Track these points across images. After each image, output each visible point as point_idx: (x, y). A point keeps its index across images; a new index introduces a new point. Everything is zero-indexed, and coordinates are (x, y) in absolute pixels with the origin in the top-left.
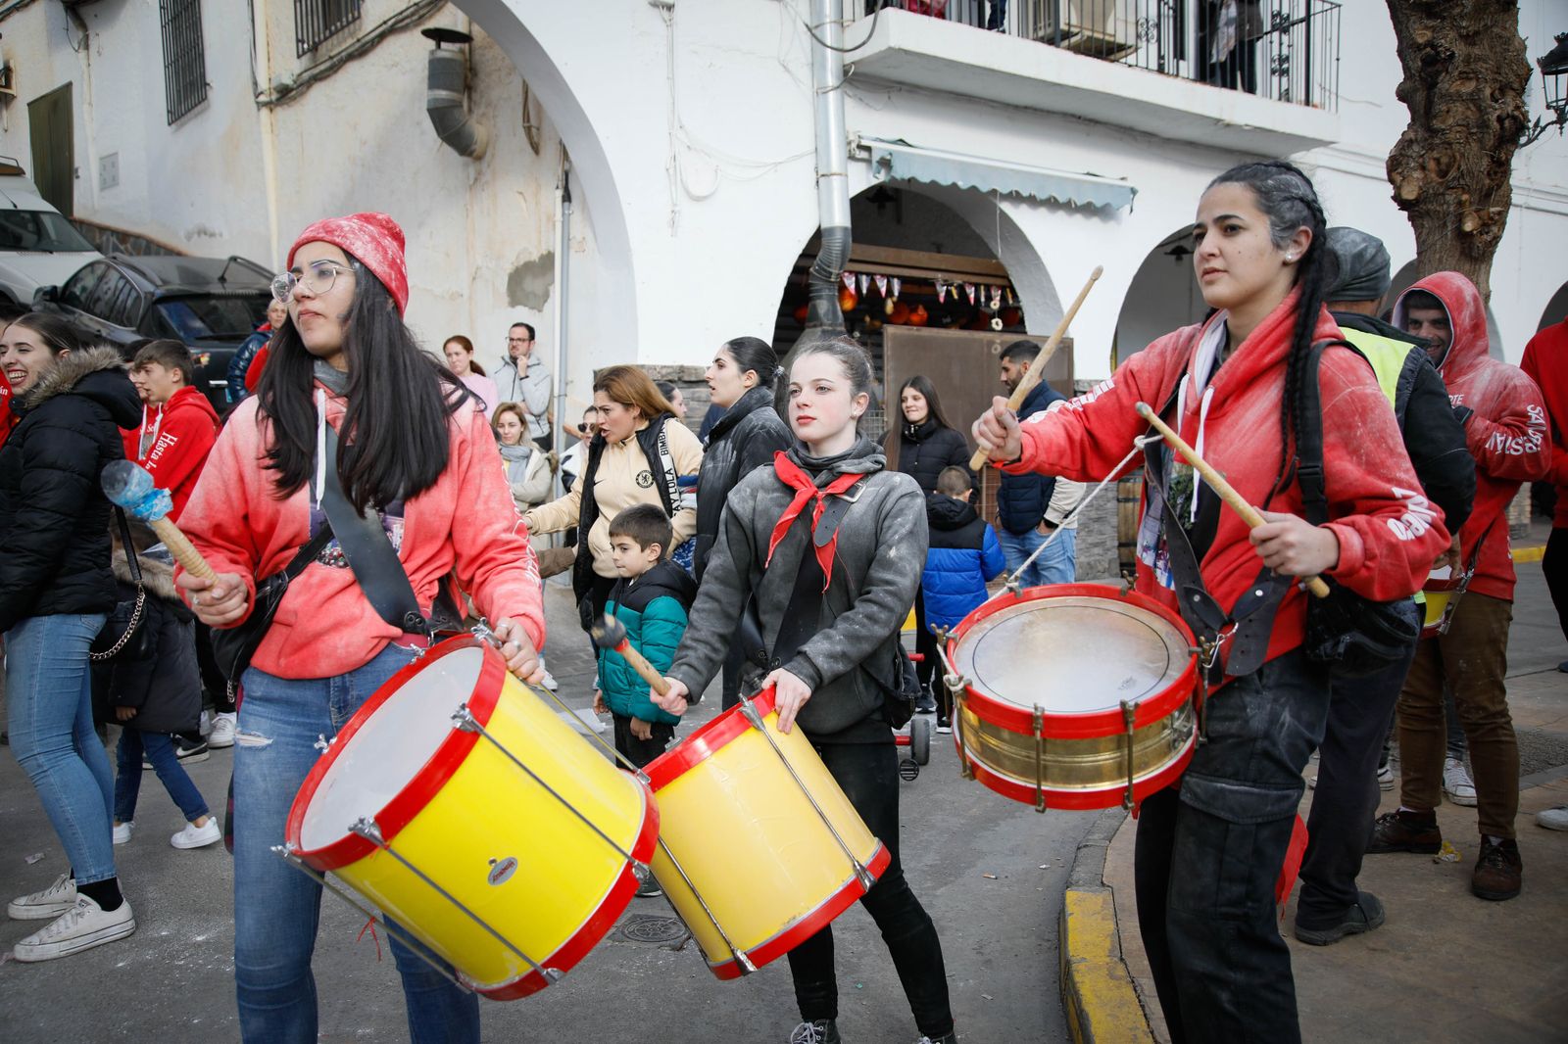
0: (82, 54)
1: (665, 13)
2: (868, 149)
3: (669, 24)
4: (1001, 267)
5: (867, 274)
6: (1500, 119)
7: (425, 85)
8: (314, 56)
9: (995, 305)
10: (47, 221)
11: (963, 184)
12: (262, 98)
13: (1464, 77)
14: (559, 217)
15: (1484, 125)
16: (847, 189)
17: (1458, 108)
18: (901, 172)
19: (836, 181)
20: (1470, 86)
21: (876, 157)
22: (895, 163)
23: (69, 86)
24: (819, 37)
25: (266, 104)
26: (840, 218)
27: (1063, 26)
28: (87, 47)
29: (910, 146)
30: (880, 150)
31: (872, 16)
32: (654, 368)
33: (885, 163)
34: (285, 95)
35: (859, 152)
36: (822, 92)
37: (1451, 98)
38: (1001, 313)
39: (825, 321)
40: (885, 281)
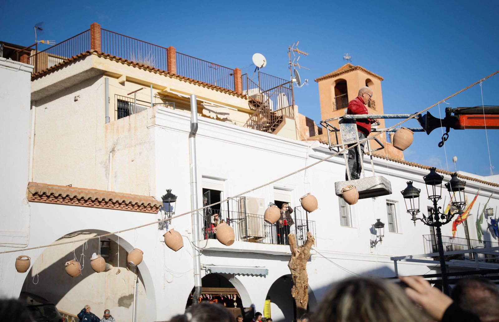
2: (205, 267)
4: (236, 290)
5: (204, 294)
6: (304, 286)
9: (235, 299)
11: (227, 273)
13: (299, 279)
15: (302, 287)
16: (200, 276)
17: (299, 284)
18: (213, 272)
19: (198, 276)
20: (300, 281)
21: (207, 269)
22: (212, 270)
24: (195, 244)
26: (199, 284)
27: (248, 235)
29: (215, 265)
30: (208, 267)
31: (206, 240)
33: (209, 270)
35: (203, 268)
36: (195, 255)
37: (298, 282)
38: (236, 301)
40: (209, 296)
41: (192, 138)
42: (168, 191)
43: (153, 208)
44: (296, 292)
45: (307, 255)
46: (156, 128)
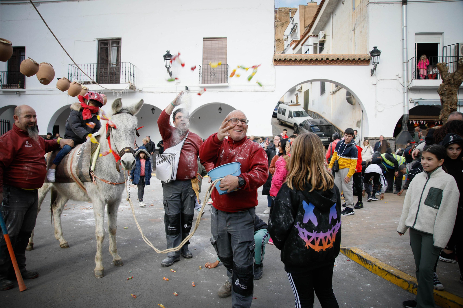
0: (311, 84)
1: (375, 85)
3: (376, 87)
5: (418, 120)
7: (346, 95)
8: (337, 88)
10: (303, 112)
11: (435, 105)
12: (331, 93)
14: (361, 114)
16: (408, 108)
18: (421, 104)
19: (406, 107)
21: (415, 102)
22: (419, 103)
23: (309, 89)
24: (403, 85)
25: (331, 94)
26: (407, 113)
28: (311, 83)
29: (423, 99)
31: (411, 81)
32: (371, 137)
33: (417, 103)
34: (334, 93)
35: (412, 101)
36: (404, 93)
39: (404, 129)
40: (422, 121)
41: (404, 6)
42: (374, 48)
43: (364, 61)
44: (443, 114)
45: (457, 80)
46: (371, 5)
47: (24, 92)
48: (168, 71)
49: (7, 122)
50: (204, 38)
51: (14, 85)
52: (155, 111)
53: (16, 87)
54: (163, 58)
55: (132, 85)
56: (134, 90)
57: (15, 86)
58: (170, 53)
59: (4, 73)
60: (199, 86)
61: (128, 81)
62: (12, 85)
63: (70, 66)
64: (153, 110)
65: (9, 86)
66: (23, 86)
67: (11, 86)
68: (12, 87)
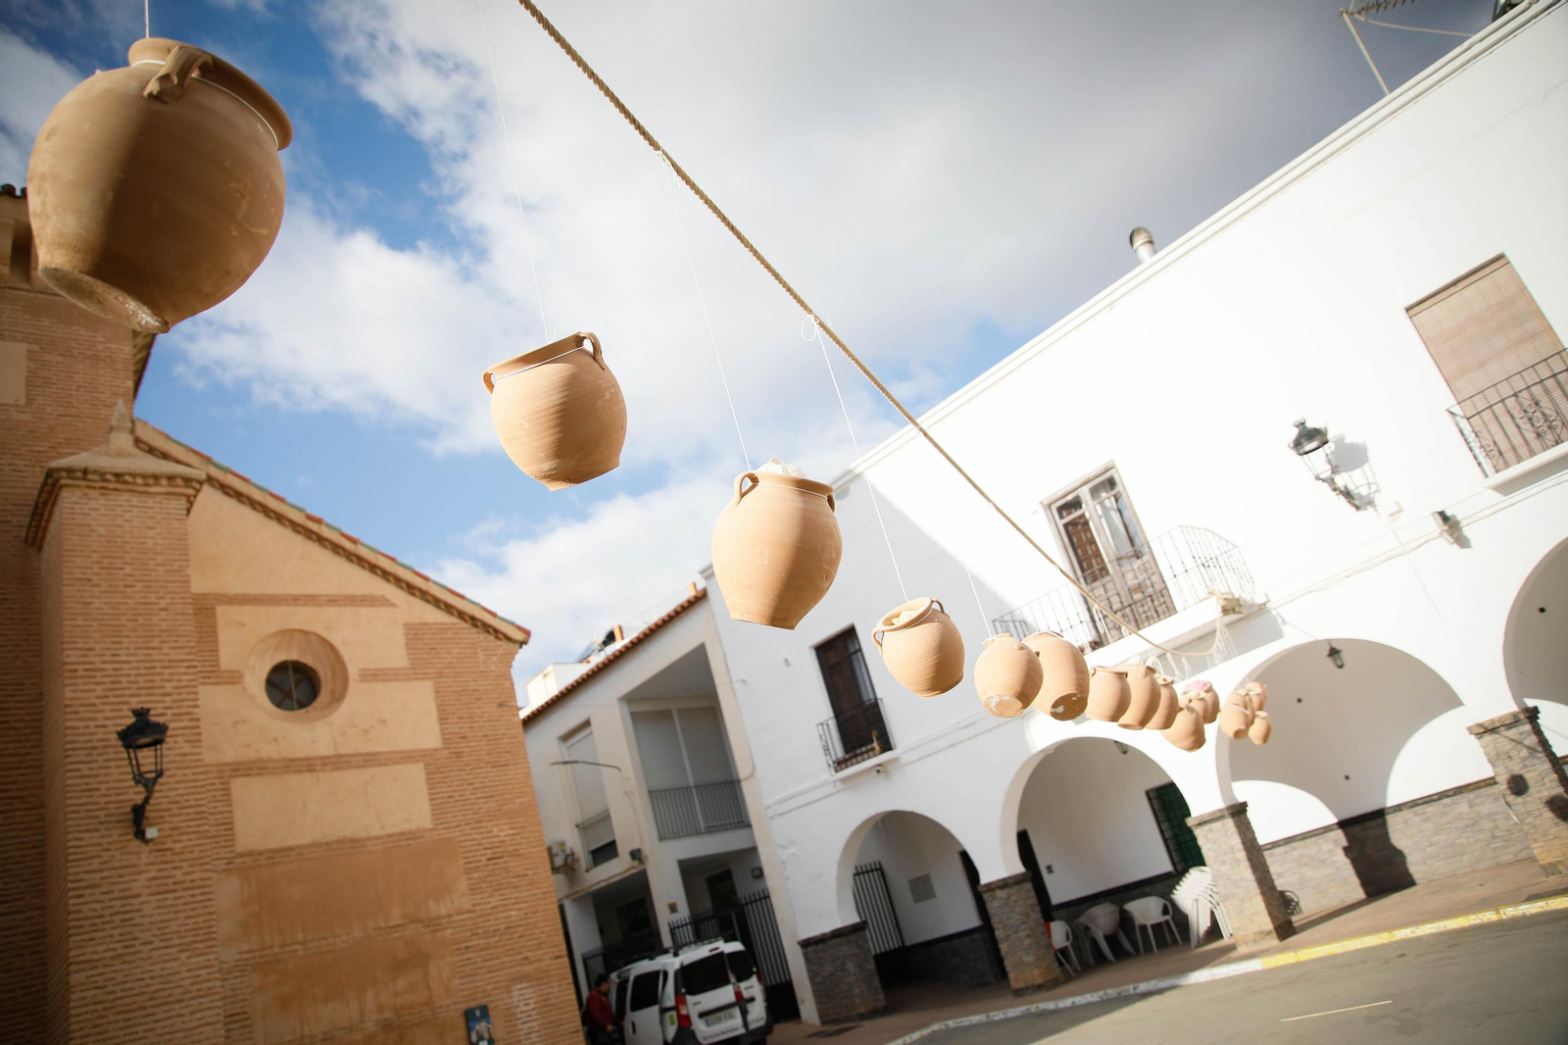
47: (895, 760)
48: (1335, 490)
49: (877, 870)
50: (1408, 310)
51: (863, 749)
52: (1345, 656)
53: (870, 754)
54: (1293, 453)
55: (1226, 599)
56: (1239, 613)
57: (867, 751)
58: (1310, 425)
59: (828, 725)
60: (1488, 488)
61: (1207, 591)
62: (858, 751)
63: (997, 624)
64: (1336, 656)
65: (851, 758)
66: (886, 746)
67: (856, 756)
68: (859, 758)
